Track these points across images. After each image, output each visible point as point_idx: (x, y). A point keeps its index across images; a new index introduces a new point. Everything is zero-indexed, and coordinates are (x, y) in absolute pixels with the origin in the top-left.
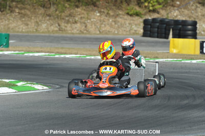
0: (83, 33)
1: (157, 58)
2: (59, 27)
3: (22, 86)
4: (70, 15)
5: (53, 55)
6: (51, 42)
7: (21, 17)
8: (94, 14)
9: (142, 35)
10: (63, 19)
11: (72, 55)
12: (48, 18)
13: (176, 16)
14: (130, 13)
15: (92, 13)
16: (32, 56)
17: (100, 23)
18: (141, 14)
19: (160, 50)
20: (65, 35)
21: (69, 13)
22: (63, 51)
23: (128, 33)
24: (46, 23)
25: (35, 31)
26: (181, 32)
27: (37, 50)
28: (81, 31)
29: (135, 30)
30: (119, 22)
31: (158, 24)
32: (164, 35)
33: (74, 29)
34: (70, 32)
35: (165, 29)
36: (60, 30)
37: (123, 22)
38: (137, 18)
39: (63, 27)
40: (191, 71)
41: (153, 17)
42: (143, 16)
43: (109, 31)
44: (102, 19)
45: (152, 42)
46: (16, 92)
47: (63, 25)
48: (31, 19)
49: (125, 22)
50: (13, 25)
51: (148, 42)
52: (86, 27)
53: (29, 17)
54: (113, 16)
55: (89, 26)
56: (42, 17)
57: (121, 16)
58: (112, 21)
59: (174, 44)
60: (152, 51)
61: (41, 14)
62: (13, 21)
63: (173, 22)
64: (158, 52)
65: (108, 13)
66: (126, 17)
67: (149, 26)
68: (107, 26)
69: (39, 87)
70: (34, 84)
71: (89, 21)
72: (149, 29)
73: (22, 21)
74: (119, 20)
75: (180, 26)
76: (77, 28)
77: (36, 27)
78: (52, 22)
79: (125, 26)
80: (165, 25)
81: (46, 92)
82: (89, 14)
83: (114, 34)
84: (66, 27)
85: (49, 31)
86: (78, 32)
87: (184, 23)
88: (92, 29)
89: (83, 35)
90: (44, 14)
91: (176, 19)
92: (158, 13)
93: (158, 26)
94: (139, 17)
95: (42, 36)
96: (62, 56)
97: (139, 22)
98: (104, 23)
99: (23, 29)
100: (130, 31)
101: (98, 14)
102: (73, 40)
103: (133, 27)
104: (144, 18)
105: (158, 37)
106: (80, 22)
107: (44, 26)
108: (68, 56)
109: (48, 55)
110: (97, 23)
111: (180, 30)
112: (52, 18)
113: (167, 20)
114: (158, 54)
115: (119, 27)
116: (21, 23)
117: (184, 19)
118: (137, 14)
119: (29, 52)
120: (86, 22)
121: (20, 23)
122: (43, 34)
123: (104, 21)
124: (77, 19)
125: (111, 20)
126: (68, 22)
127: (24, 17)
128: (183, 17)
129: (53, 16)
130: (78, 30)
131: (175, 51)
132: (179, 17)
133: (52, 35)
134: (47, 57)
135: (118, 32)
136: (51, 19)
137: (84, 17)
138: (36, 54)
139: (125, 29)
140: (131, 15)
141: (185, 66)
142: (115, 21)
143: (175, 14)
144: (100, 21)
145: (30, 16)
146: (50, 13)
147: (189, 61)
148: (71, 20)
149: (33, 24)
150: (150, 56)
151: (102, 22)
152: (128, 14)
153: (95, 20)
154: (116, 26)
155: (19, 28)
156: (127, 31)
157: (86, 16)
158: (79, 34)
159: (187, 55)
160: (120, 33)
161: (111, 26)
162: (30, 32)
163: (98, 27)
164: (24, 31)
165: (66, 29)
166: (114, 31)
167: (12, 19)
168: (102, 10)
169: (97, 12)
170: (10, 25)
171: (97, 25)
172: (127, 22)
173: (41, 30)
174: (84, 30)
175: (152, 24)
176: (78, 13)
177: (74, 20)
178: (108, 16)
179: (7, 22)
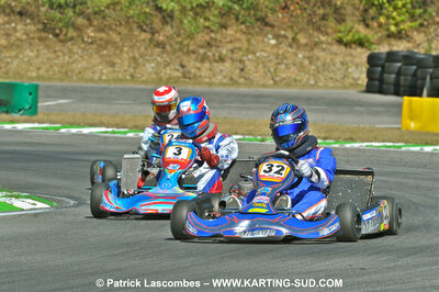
0: (236, 83)
2: (181, 70)
4: (209, 44)
7: (100, 46)
8: (263, 40)
10: (194, 52)
12: (158, 50)
14: (345, 40)
15: (260, 38)
17: (276, 61)
18: (368, 41)
21: (207, 38)
23: (338, 84)
24: (155, 60)
25: (128, 78)
28: (231, 79)
29: (354, 79)
30: (318, 58)
31: (399, 64)
33: (215, 76)
34: (207, 80)
35: (415, 75)
36: (184, 77)
38: (359, 50)
39: (193, 71)
43: (296, 80)
44: (281, 52)
47: (192, 64)
48: (122, 51)
49: (332, 60)
52: (243, 69)
53: (117, 48)
54: (306, 45)
55: (250, 66)
56: (146, 48)
57: (324, 46)
58: (304, 57)
61: (144, 40)
62: (82, 57)
63: (431, 59)
65: (294, 39)
66: (335, 48)
67: (380, 69)
68: (293, 68)
71: (250, 57)
73: (102, 56)
74: (321, 54)
76: (224, 73)
77: (131, 70)
78: (167, 59)
79: (332, 67)
80: (415, 68)
82: (253, 42)
83: (307, 85)
85: (160, 79)
86: (225, 81)
88: (257, 74)
89: (233, 89)
90: (151, 40)
93: (400, 68)
94: (364, 49)
98: (285, 61)
99: (102, 74)
100: (343, 78)
101: (273, 42)
103: (350, 70)
106: (233, 60)
107: (150, 66)
110: (270, 61)
113: (420, 56)
115: (319, 72)
116: (99, 60)
118: (361, 43)
120: (245, 58)
121: (96, 60)
123: (286, 58)
124: (224, 52)
125: (300, 56)
126: (204, 59)
127: (105, 48)
129: (171, 46)
130: (225, 77)
135: (316, 82)
136: (167, 52)
137: (240, 49)
140: (347, 45)
142: (309, 58)
144: (277, 56)
145: (120, 44)
148: (209, 54)
149: (126, 63)
151: (281, 59)
152: (340, 41)
153: (264, 54)
154: (313, 67)
155: (93, 73)
156: (337, 80)
157: (245, 45)
158: (227, 85)
160: (321, 84)
161: (301, 67)
162: (121, 80)
163: (272, 70)
164: (104, 77)
165: (198, 74)
166: (308, 80)
167: (80, 51)
168: (283, 32)
169: (270, 36)
170: (74, 66)
171: (268, 65)
172: (338, 60)
173: (143, 75)
174: (240, 77)
175: (387, 64)
176: (228, 40)
177: (217, 55)
178: (295, 46)
179: (66, 58)
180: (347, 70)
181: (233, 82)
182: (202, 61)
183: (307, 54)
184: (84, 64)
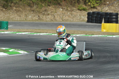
0: (52, 21)
1: (93, 34)
2: (38, 17)
3: (12, 52)
4: (45, 10)
5: (33, 34)
6: (33, 26)
7: (17, 12)
8: (59, 10)
9: (87, 21)
10: (41, 13)
11: (44, 34)
12: (32, 12)
13: (107, 10)
14: (80, 9)
15: (58, 9)
16: (20, 34)
17: (62, 15)
18: (86, 9)
19: (96, 30)
20: (42, 22)
21: (44, 9)
22: (39, 31)
23: (79, 20)
24: (31, 15)
25: (25, 20)
26: (109, 20)
27: (24, 30)
28: (51, 20)
29: (83, 19)
30: (73, 14)
31: (96, 15)
32: (99, 21)
33: (48, 19)
34: (45, 20)
35: (100, 18)
36: (39, 19)
37: (76, 14)
38: (84, 11)
39: (41, 18)
40: (112, 42)
41: (93, 11)
42: (87, 11)
43: (68, 20)
44: (64, 12)
45: (92, 25)
46: (8, 55)
47: (41, 16)
48: (22, 13)
49: (77, 14)
50: (12, 17)
51: (90, 25)
52: (54, 17)
53: (21, 12)
54: (70, 10)
55: (56, 16)
56: (29, 12)
57: (75, 11)
58: (70, 14)
59: (104, 27)
60: (91, 31)
61: (28, 10)
62: (12, 14)
63: (104, 14)
64: (95, 31)
65: (67, 9)
66: (78, 11)
67: (91, 16)
68: (67, 17)
69: (22, 52)
70: (19, 50)
71: (56, 14)
72: (91, 18)
73: (17, 14)
75: (109, 16)
76: (49, 18)
77: (25, 18)
78: (34, 15)
79: (77, 16)
80: (100, 16)
81: (26, 55)
83: (71, 21)
84: (43, 17)
85: (33, 20)
86: (49, 20)
87: (111, 14)
88: (58, 18)
89: (52, 22)
90: (30, 10)
91: (107, 12)
92: (96, 9)
93: (96, 16)
94: (85, 11)
95: (29, 23)
96: (38, 34)
97: (85, 14)
98: (65, 15)
99: (18, 19)
100: (80, 19)
101: (61, 10)
102: (46, 25)
104: (88, 12)
105: (96, 23)
106: (51, 14)
107: (30, 17)
108: (41, 34)
109: (30, 34)
110: (61, 15)
111: (108, 18)
112: (35, 12)
113: (101, 13)
114: (95, 32)
115: (74, 17)
116: (17, 15)
117: (111, 12)
118: (84, 10)
119: (19, 32)
120: (54, 14)
121: (16, 15)
122: (29, 22)
123: (65, 14)
124: (49, 13)
125: (69, 13)
126: (44, 14)
128: (111, 11)
129: (35, 11)
130: (50, 19)
131: (104, 31)
132: (109, 11)
133: (34, 22)
134: (29, 35)
135: (73, 20)
137: (53, 12)
138: (23, 33)
139: (77, 18)
140: (80, 10)
141: (109, 39)
142: (71, 14)
143: (106, 9)
144: (63, 13)
145: (22, 11)
146: (34, 9)
147: (111, 36)
148: (45, 13)
149: (24, 16)
150: (89, 33)
151: (64, 14)
152: (79, 9)
153: (59, 13)
154: (72, 16)
155: (15, 18)
158: (50, 21)
159: (111, 33)
160: (74, 20)
161: (69, 16)
162: (22, 20)
163: (62, 17)
164: (18, 20)
165: (43, 18)
166: (71, 19)
167: (12, 13)
168: (64, 7)
169: (61, 8)
170: (10, 17)
171: (61, 16)
172: (78, 14)
173: (28, 19)
174: (53, 19)
175: (92, 15)
176: (50, 9)
177: (47, 13)
178: (67, 11)
179: (8, 15)
180: (81, 17)
181: (52, 20)
182: (44, 15)
183: (70, 13)
184: (13, 16)
